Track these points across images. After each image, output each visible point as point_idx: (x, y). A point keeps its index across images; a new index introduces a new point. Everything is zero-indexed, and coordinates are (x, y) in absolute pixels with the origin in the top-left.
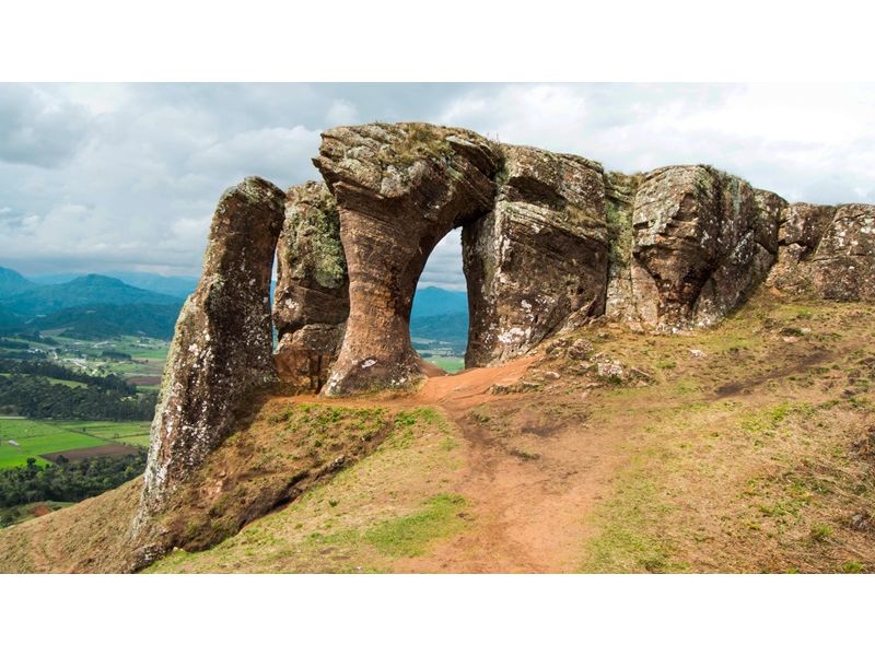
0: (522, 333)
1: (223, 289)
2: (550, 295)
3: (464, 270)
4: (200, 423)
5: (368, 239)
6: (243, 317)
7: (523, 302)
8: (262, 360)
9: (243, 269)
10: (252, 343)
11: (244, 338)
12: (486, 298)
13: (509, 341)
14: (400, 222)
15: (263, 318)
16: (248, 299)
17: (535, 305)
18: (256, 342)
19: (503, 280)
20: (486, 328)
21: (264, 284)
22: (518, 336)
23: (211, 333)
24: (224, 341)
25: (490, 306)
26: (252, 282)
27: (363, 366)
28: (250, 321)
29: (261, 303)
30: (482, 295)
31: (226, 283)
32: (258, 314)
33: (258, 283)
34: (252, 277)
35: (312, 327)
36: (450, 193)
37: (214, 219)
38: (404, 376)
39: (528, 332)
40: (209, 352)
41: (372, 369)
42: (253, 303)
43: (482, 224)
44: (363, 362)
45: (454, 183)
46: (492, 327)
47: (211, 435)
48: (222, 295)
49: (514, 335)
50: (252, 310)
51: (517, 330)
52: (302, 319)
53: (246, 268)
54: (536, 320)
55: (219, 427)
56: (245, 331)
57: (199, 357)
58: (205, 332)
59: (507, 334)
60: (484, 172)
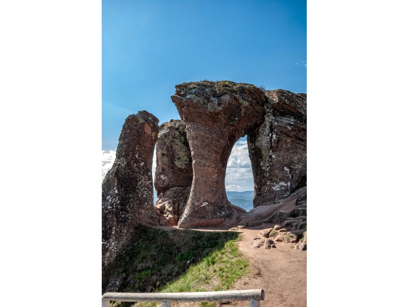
0: (286, 185)
1: (126, 166)
2: (298, 164)
3: (250, 156)
4: (111, 240)
5: (202, 136)
6: (137, 181)
7: (285, 168)
8: (147, 205)
9: (137, 156)
10: (142, 195)
11: (137, 193)
12: (264, 168)
13: (279, 189)
14: (218, 126)
15: (148, 183)
16: (140, 173)
17: (291, 169)
18: (145, 196)
19: (273, 156)
20: (265, 184)
21: (149, 166)
22: (284, 186)
23: (118, 189)
24: (126, 194)
25: (266, 172)
26: (142, 164)
27: (202, 206)
28: (141, 184)
29: (147, 175)
30: (260, 167)
31: (128, 163)
32: (145, 181)
33: (146, 164)
34: (142, 161)
35: (174, 189)
36: (242, 112)
37: (122, 131)
38: (224, 211)
39: (289, 184)
40: (117, 200)
41: (207, 207)
42: (143, 175)
43: (258, 131)
44: (201, 204)
45: (244, 107)
46: (268, 183)
47: (117, 247)
48: (125, 169)
49: (282, 186)
50: (142, 178)
51: (283, 183)
52: (168, 185)
53: (139, 156)
54: (292, 177)
55: (122, 243)
56: (138, 189)
57: (111, 202)
58: (115, 189)
59: (277, 186)
60: (258, 103)
